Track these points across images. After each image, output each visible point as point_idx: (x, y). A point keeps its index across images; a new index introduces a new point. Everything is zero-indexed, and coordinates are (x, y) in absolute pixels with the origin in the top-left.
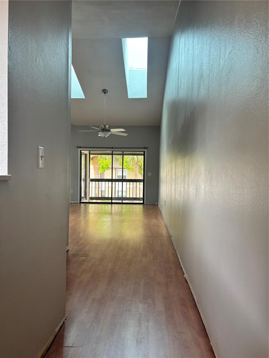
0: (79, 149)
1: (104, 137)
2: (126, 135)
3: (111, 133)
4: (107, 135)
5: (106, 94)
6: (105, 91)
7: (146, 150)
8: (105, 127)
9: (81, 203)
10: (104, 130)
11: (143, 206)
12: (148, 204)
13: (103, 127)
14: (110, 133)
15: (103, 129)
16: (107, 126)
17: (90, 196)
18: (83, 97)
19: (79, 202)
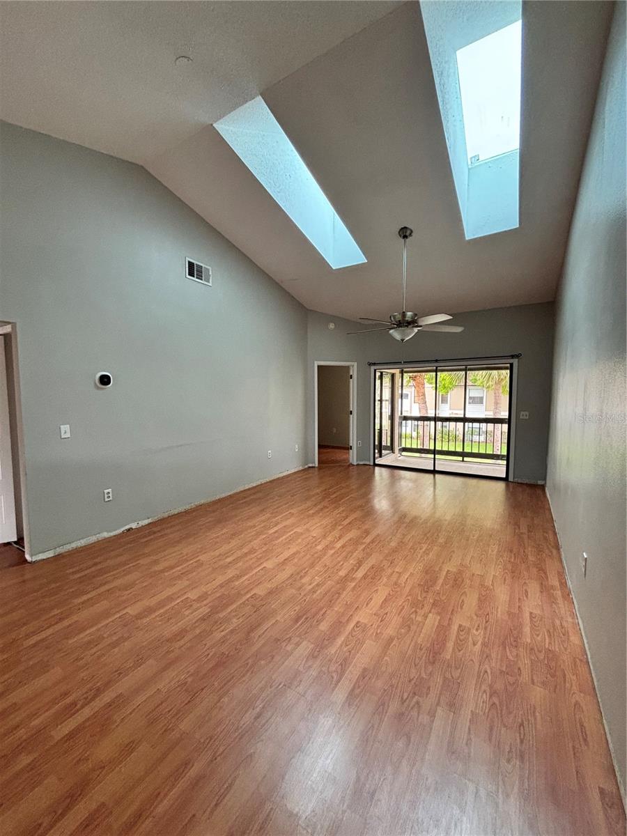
0: (373, 368)
1: (403, 340)
2: (459, 330)
3: (418, 330)
4: (408, 336)
5: (407, 240)
6: (405, 233)
7: (517, 360)
8: (404, 315)
9: (375, 465)
10: (403, 323)
11: (507, 486)
12: (519, 481)
13: (399, 317)
14: (416, 330)
15: (399, 321)
16: (409, 314)
17: (403, 446)
18: (362, 259)
19: (372, 464)
